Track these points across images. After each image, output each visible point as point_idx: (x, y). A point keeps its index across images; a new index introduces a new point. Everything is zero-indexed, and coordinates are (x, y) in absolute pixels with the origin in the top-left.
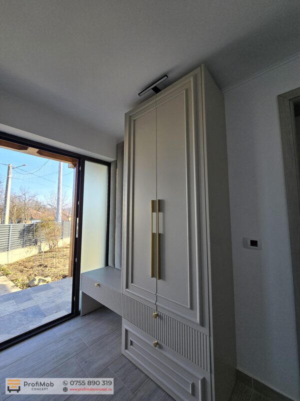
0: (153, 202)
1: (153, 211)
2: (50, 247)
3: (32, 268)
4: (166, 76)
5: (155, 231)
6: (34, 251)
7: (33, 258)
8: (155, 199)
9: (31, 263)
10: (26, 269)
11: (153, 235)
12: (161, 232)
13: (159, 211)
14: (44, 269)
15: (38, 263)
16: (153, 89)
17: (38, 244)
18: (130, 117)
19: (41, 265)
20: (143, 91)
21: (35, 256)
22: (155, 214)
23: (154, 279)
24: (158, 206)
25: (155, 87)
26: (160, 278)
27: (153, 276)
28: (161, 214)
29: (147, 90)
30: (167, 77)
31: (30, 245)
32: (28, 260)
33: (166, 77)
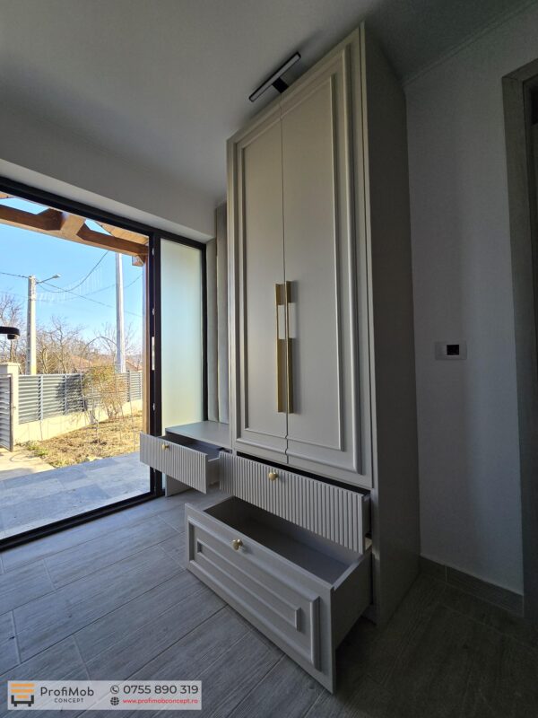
0: (279, 287)
1: (279, 302)
2: (110, 414)
3: (81, 445)
4: (297, 53)
5: (282, 337)
6: (82, 420)
7: (81, 432)
8: (281, 282)
9: (80, 439)
10: (73, 448)
11: (280, 342)
12: (292, 336)
13: (289, 301)
14: (101, 447)
15: (91, 440)
16: (274, 84)
17: (89, 410)
18: (236, 145)
19: (96, 442)
20: (256, 91)
21: (85, 429)
22: (281, 308)
23: (284, 414)
24: (288, 293)
25: (279, 79)
26: (292, 411)
27: (281, 409)
28: (292, 306)
29: (263, 88)
30: (300, 56)
31: (77, 411)
32: (75, 435)
33: (297, 57)
